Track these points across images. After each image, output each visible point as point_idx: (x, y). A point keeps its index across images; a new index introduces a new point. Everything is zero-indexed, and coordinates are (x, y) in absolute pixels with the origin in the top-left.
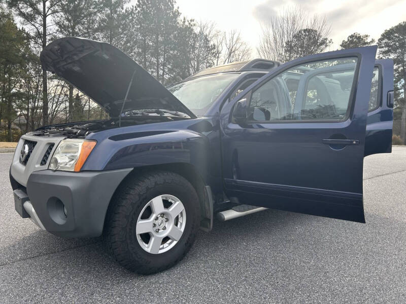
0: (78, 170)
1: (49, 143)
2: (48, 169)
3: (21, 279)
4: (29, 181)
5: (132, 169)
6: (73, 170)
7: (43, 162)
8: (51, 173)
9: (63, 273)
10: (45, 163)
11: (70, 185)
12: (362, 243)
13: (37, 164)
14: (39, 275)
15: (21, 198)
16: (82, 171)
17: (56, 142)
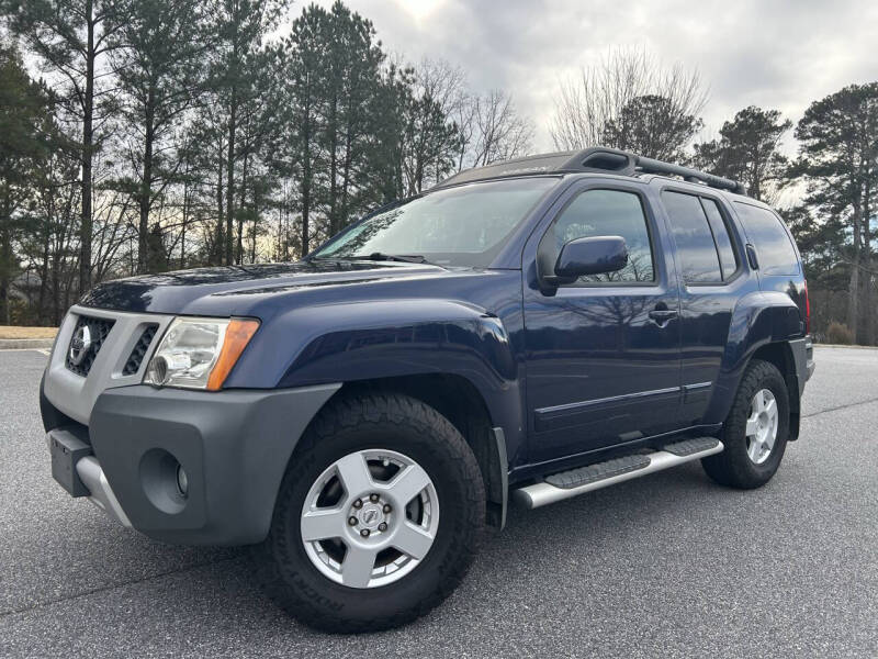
0: (217, 387)
1: (144, 324)
2: (142, 384)
3: (70, 645)
4: (96, 411)
5: (339, 386)
6: (204, 387)
7: (131, 367)
8: (149, 393)
10: (136, 370)
11: (198, 420)
13: (115, 370)
15: (72, 449)
16: (224, 389)
17: (163, 321)
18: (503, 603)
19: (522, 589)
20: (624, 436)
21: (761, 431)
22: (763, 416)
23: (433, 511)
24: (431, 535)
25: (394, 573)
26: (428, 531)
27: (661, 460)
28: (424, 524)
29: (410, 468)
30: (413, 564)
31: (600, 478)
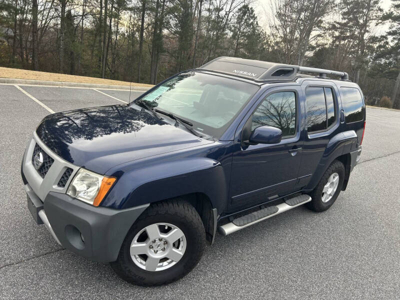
0: (97, 205)
1: (66, 167)
2: (66, 194)
5: (148, 205)
6: (92, 204)
7: (62, 183)
8: (70, 200)
9: (77, 278)
10: (64, 186)
11: (90, 220)
12: (344, 259)
13: (54, 184)
14: (54, 280)
15: (37, 207)
17: (75, 168)
18: (209, 273)
19: (217, 266)
20: (270, 198)
21: (329, 189)
22: (332, 183)
23: (183, 245)
24: (182, 254)
25: (166, 266)
26: (181, 252)
27: (283, 208)
28: (180, 249)
29: (176, 230)
30: (174, 263)
31: (256, 220)
